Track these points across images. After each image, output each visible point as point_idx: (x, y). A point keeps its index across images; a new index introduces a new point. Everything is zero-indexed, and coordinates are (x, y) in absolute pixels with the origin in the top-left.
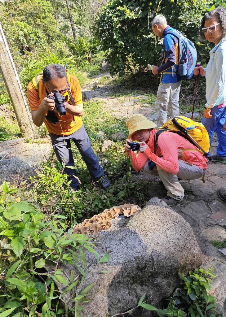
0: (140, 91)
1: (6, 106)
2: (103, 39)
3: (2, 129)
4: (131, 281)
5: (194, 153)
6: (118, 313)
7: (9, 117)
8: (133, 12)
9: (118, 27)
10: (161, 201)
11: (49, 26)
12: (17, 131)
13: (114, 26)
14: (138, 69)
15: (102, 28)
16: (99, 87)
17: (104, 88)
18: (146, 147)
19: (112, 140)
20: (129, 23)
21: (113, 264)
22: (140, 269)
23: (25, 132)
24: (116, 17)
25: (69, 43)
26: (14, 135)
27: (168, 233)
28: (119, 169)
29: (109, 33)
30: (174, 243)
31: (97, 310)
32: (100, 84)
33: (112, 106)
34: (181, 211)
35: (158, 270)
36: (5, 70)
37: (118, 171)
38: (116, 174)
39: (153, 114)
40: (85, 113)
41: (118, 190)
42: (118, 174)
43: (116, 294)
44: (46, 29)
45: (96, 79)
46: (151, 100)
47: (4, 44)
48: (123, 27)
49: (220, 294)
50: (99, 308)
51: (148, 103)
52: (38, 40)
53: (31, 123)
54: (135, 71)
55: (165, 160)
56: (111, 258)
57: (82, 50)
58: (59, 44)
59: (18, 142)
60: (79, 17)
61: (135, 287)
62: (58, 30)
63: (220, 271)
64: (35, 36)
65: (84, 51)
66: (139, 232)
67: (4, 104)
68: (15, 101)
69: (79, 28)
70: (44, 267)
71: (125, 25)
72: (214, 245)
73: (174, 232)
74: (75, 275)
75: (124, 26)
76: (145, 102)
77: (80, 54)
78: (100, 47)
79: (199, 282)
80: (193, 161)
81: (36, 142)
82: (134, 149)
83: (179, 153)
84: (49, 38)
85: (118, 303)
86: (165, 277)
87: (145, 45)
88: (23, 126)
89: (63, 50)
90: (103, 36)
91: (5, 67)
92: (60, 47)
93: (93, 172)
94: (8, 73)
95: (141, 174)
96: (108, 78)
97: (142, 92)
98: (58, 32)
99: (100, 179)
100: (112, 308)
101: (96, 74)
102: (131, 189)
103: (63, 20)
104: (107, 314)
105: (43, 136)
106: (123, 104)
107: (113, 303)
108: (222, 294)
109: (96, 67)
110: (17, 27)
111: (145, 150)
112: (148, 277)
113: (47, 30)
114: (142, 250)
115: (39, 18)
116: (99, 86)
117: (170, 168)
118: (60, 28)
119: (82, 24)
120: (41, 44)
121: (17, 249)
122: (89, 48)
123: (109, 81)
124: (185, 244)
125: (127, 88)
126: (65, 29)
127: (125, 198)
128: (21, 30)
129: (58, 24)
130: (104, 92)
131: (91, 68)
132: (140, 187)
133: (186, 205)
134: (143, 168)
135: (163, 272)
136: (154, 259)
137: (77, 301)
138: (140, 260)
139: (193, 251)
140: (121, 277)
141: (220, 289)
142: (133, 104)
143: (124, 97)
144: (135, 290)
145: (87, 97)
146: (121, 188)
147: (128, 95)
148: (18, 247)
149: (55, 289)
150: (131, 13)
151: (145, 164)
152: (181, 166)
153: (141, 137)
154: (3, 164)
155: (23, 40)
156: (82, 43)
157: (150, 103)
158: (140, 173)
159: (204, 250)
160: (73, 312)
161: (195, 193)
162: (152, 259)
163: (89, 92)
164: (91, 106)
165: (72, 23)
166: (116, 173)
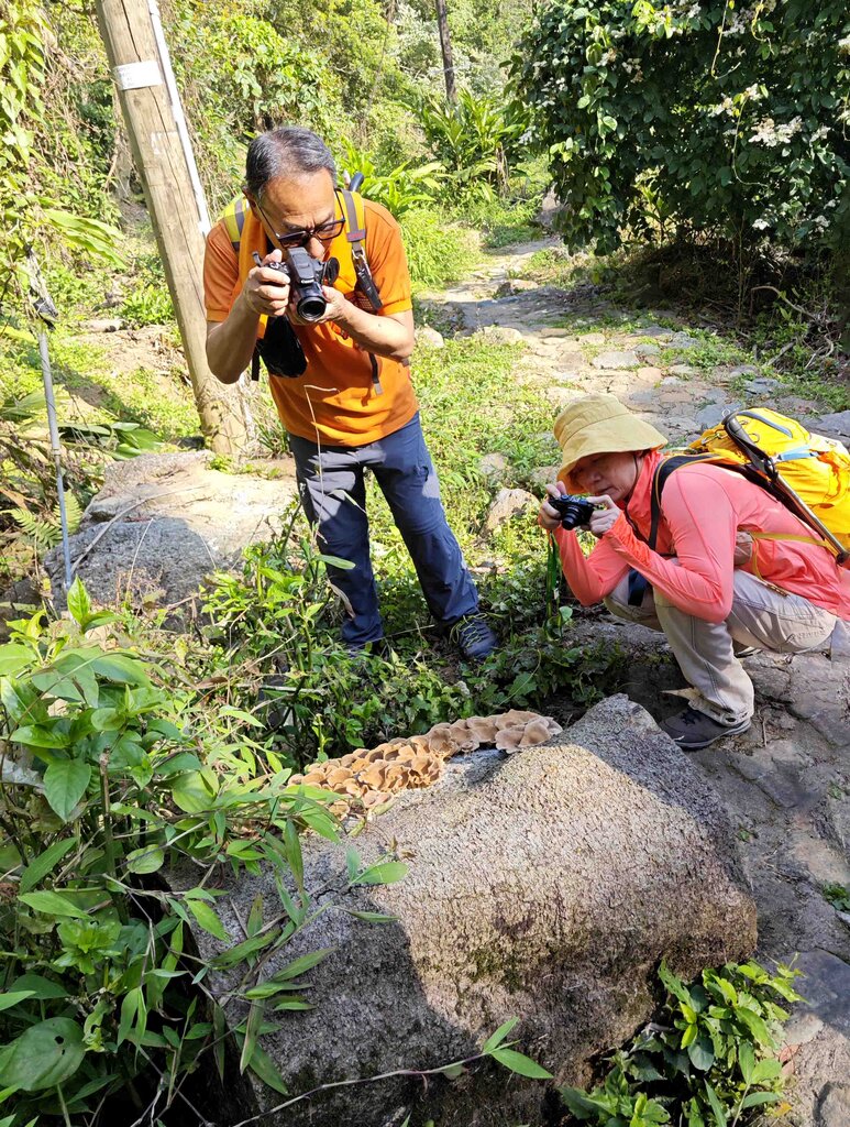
0: (669, 317)
1: (161, 331)
2: (545, 104)
3: (137, 414)
4: (473, 968)
5: (797, 549)
6: (405, 1068)
7: (169, 373)
8: (667, 7)
9: (604, 63)
10: (636, 711)
11: (360, 44)
12: (192, 429)
13: (592, 56)
14: (674, 231)
15: (544, 63)
16: (517, 291)
17: (538, 296)
18: (615, 518)
19: (527, 490)
20: (647, 51)
21: (411, 897)
22: (508, 928)
23: (217, 432)
24: (602, 23)
25: (425, 113)
26: (174, 441)
27: (634, 819)
28: (531, 593)
29: (568, 82)
30: (650, 856)
31: (328, 1045)
32: (527, 277)
33: (556, 364)
34: (733, 764)
35: (576, 944)
36: (162, 195)
37: (526, 603)
38: (519, 613)
39: (703, 406)
40: (449, 383)
41: (516, 670)
42: (527, 611)
43: (409, 1001)
44: (346, 55)
45: (512, 260)
46: (703, 352)
47: (165, 96)
48: (624, 64)
49: (811, 1067)
50: (336, 1039)
51: (691, 365)
52: (306, 93)
53: (241, 401)
54: (663, 239)
55: (681, 570)
56: (406, 876)
57: (472, 145)
58: (388, 115)
59: (184, 465)
60: (477, 16)
61: (486, 992)
62: (390, 62)
63: (827, 989)
64: (294, 75)
65: (479, 150)
66: (529, 805)
67: (153, 322)
68: (190, 314)
69: (472, 59)
70: (156, 873)
71: (633, 57)
72: (830, 897)
73: (659, 820)
74: (267, 918)
75: (630, 60)
76: (681, 358)
77: (463, 158)
78: (533, 135)
79: (733, 1009)
80: (791, 578)
81: (248, 472)
82: (571, 521)
83: (737, 544)
84: (351, 90)
85: (409, 1032)
86: (604, 973)
87: (704, 142)
88: (213, 408)
89: (401, 137)
90: (546, 93)
91: (162, 182)
92: (392, 125)
93: (437, 597)
94: (170, 204)
95: (609, 621)
96: (558, 257)
97: (677, 321)
98: (391, 70)
99: (460, 625)
100: (387, 1047)
101: (514, 240)
102: (560, 670)
103: (417, 24)
104: (363, 1065)
105: (277, 452)
106: (594, 361)
107: (390, 1031)
108: (818, 1065)
109: (521, 213)
110: (233, 38)
111: (610, 526)
112: (535, 961)
113: (349, 59)
114: (527, 863)
115: (323, 9)
116: (520, 288)
117: (698, 598)
118: (400, 55)
119: (486, 43)
120: (316, 109)
121: (62, 793)
122: (501, 139)
123: (558, 269)
124: (691, 867)
125: (621, 303)
126: (417, 58)
127: (538, 701)
128: (247, 49)
129: (393, 36)
130: (536, 310)
131: (500, 217)
132: (597, 665)
133: (757, 747)
134: (609, 595)
135: (594, 953)
136: (564, 903)
137: (256, 1001)
138: (511, 896)
139: (723, 894)
140: (432, 945)
141: (817, 1050)
142: (635, 361)
143: (605, 335)
144: (484, 1002)
145: (468, 322)
146: (527, 663)
147: (622, 329)
148: (68, 788)
149: (185, 950)
150: (657, 15)
151: (616, 585)
152: (746, 596)
153: (604, 481)
154: (117, 539)
155: (251, 88)
156: (474, 118)
157: (699, 365)
158: (609, 617)
159: (787, 910)
160: (238, 1038)
161: (801, 709)
162: (555, 900)
163: (480, 305)
164: (473, 357)
165: (445, 38)
166: (518, 608)
